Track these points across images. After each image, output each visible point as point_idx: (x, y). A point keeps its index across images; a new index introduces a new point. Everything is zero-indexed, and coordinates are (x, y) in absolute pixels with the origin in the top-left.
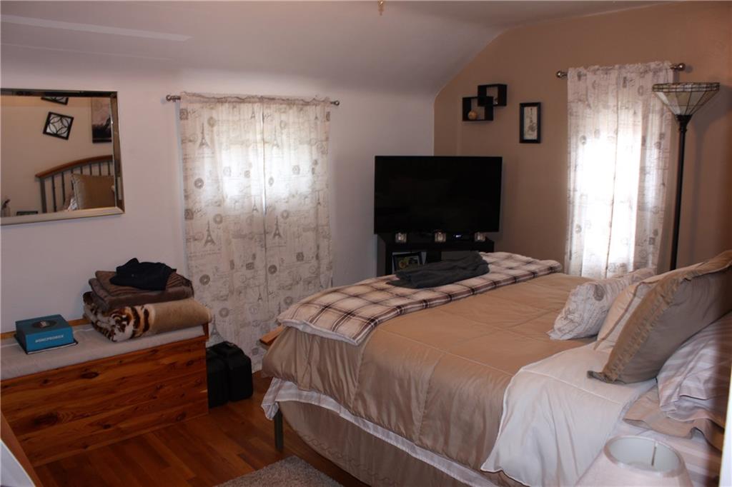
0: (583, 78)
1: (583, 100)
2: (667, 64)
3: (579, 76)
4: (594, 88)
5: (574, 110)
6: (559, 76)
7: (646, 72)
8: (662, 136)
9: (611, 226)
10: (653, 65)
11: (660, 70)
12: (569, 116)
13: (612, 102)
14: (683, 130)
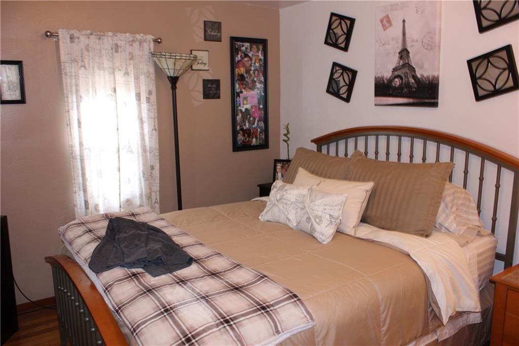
0: (76, 40)
1: (79, 61)
2: (150, 37)
3: (72, 38)
4: (88, 50)
5: (68, 70)
6: (47, 36)
7: (133, 41)
8: (150, 93)
9: (119, 170)
10: (138, 37)
11: (145, 41)
12: (63, 76)
13: (107, 64)
14: (174, 88)
